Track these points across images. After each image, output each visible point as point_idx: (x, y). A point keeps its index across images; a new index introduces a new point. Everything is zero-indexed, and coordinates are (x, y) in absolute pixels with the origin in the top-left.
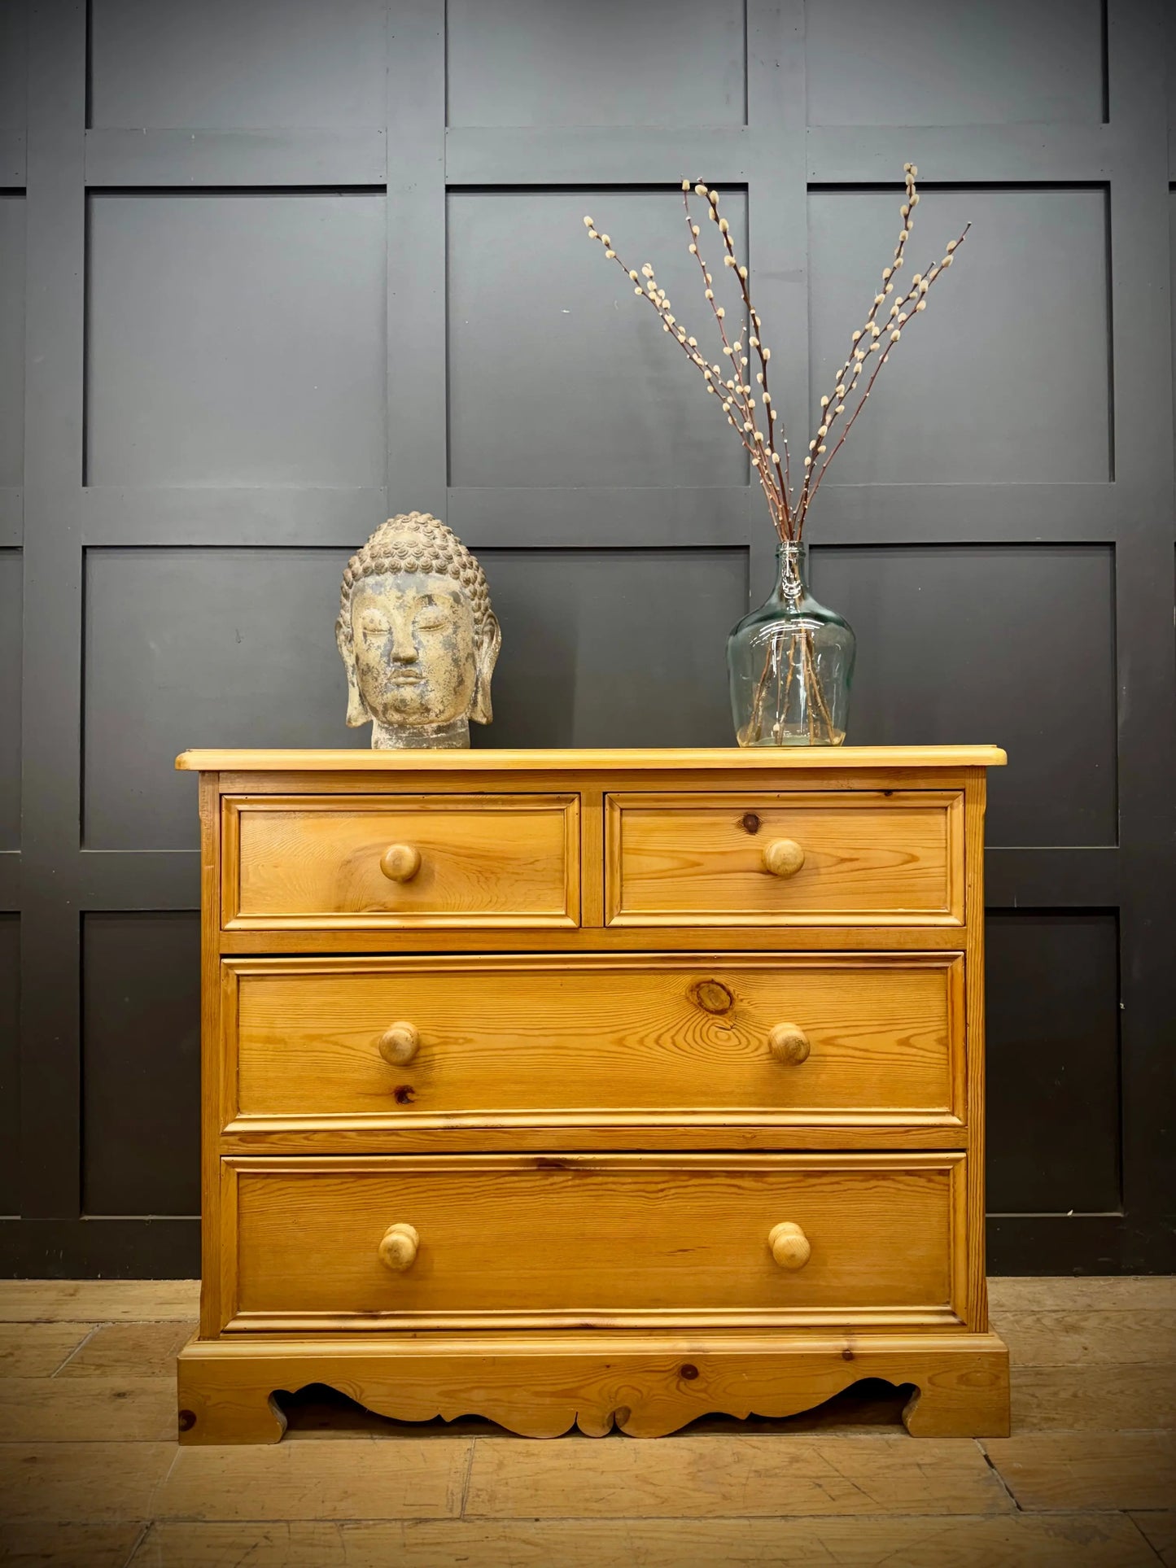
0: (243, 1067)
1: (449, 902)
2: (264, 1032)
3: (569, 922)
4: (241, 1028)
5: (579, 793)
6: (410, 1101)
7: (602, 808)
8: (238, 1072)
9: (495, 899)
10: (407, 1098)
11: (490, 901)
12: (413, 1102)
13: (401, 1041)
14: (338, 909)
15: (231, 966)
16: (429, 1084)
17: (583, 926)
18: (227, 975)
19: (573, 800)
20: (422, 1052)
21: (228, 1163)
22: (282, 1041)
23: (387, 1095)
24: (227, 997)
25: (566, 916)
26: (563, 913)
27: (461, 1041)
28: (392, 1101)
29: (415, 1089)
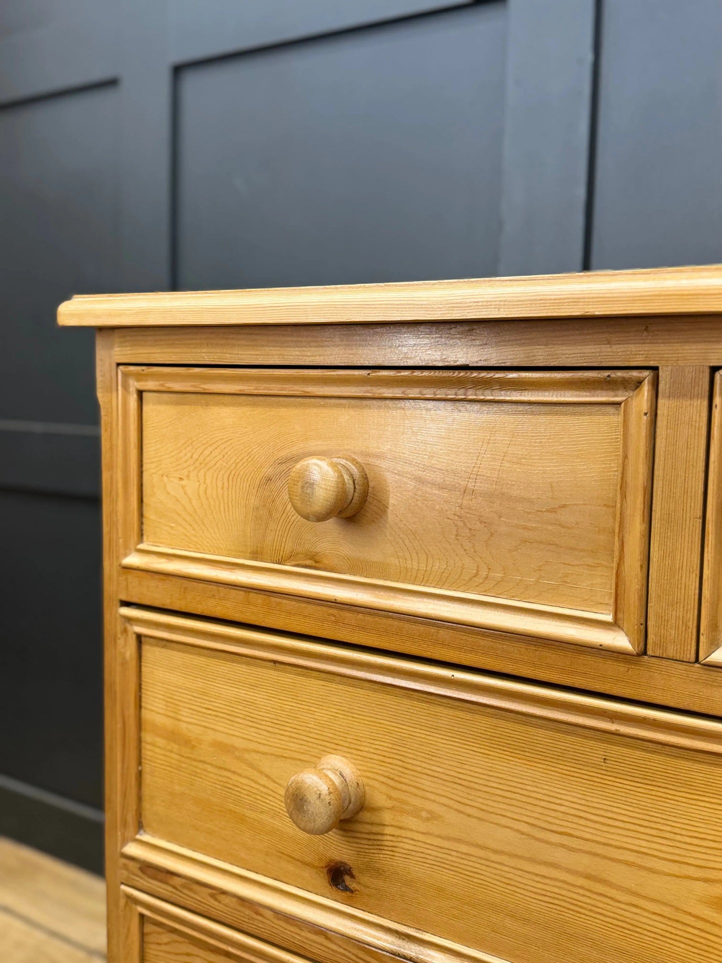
0: (147, 768)
1: (409, 566)
2: (168, 723)
3: (620, 640)
4: (143, 711)
5: (655, 369)
6: (346, 889)
7: (705, 403)
8: (140, 774)
9: (483, 573)
10: (343, 881)
11: (476, 575)
12: (352, 892)
13: (312, 798)
14: (255, 556)
15: (129, 620)
16: (378, 872)
17: (650, 652)
18: (125, 631)
19: (639, 383)
20: (366, 816)
21: (129, 897)
22: (187, 742)
23: (316, 867)
24: (124, 663)
25: (615, 624)
26: (609, 618)
27: (424, 814)
28: (322, 880)
29: (355, 872)
